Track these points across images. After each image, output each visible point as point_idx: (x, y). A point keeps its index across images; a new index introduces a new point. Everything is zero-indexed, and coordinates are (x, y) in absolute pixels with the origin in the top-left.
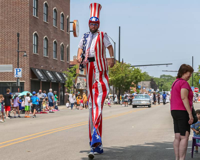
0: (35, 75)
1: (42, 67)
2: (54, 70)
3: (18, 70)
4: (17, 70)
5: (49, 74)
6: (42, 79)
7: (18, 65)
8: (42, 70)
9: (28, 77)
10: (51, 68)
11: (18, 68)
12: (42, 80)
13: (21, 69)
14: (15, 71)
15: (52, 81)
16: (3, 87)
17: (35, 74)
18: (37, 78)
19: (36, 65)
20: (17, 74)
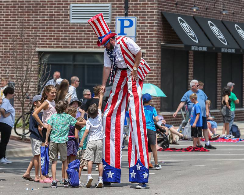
0: (175, 33)
1: (195, 10)
2: (230, 19)
3: (127, 23)
4: (122, 21)
5: (215, 29)
6: (195, 45)
7: (127, 8)
8: (194, 18)
9: (154, 39)
10: (221, 13)
11: (126, 15)
12: (193, 48)
13: (133, 19)
14: (118, 23)
15: (223, 50)
16: (84, 65)
17: (173, 30)
18: (179, 41)
19: (176, 4)
20: (122, 33)
